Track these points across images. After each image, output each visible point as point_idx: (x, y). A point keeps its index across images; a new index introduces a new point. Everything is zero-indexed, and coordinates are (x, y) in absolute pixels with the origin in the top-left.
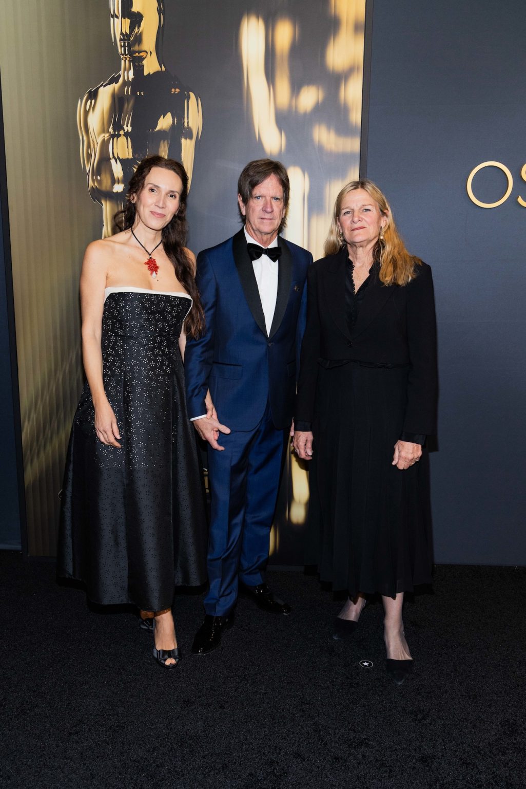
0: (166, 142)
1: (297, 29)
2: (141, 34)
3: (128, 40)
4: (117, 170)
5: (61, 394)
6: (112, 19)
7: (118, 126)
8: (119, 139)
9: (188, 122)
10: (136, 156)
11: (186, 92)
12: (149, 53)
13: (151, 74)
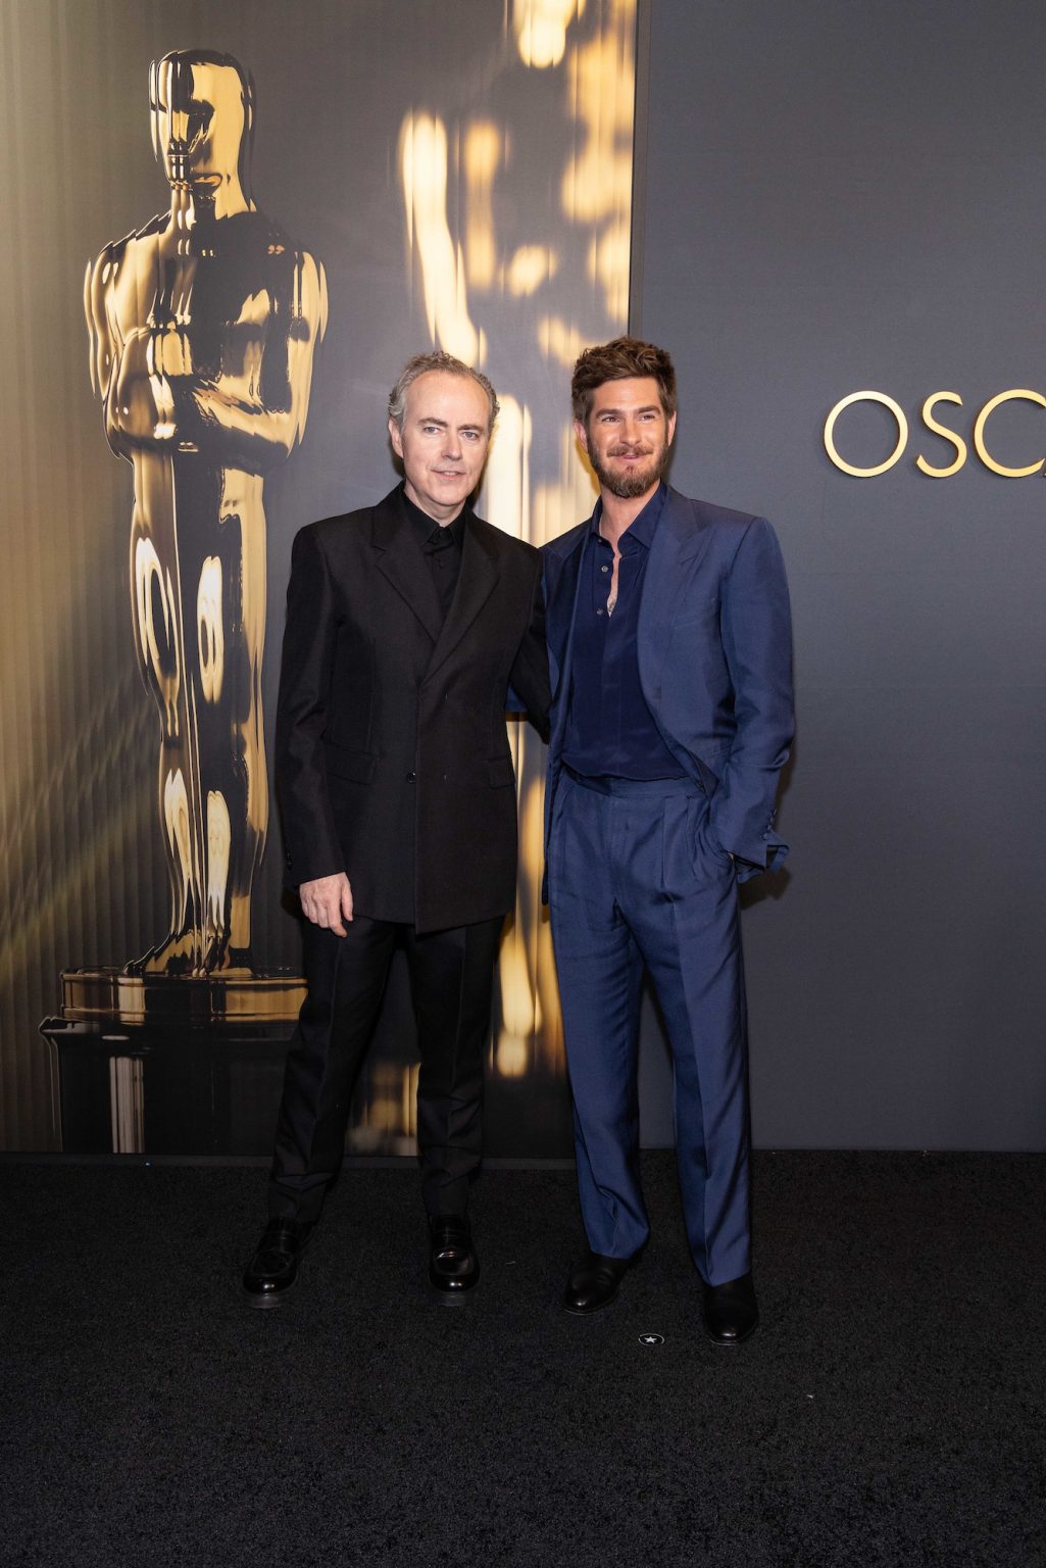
0: (257, 345)
1: (507, 142)
2: (210, 143)
3: (185, 152)
4: (163, 395)
5: (47, 827)
6: (153, 113)
7: (164, 314)
8: (166, 337)
9: (300, 309)
10: (200, 370)
11: (296, 253)
12: (225, 179)
13: (229, 216)
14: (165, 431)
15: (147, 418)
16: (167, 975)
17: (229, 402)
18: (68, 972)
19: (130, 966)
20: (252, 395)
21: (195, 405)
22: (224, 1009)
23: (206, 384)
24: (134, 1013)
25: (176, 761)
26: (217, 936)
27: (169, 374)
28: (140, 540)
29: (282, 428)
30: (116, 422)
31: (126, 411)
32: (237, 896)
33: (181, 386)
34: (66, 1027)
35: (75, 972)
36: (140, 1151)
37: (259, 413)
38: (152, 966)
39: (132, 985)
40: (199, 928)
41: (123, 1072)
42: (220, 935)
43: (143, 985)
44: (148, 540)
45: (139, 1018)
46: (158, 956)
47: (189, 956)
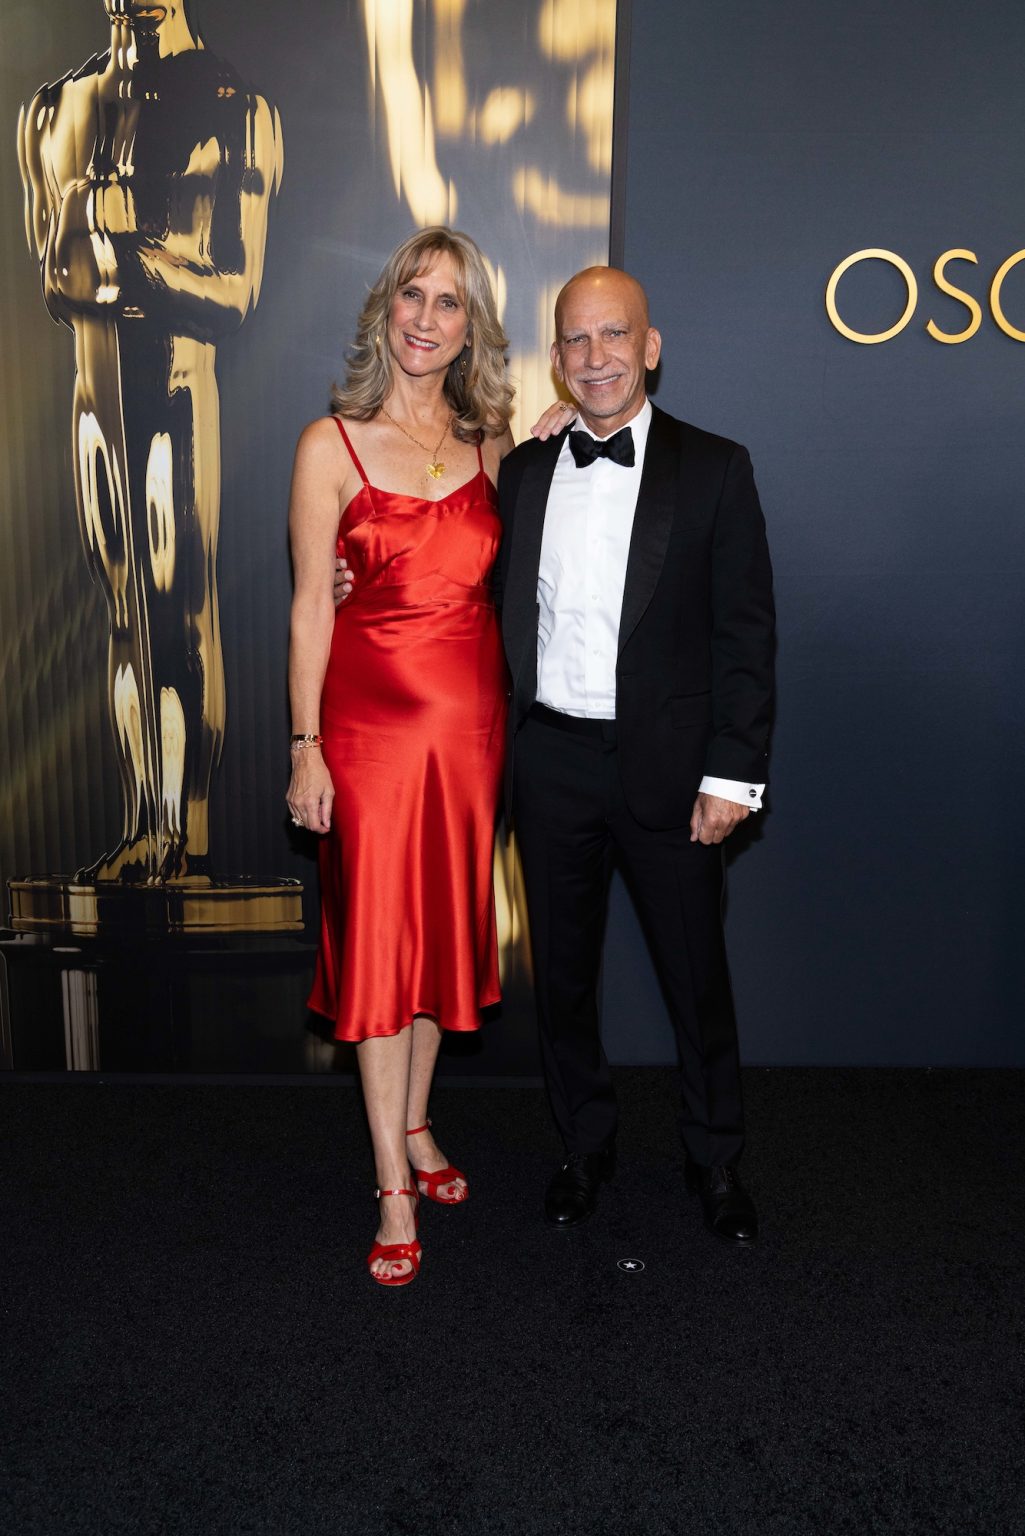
0: (207, 199)
8: (107, 191)
9: (253, 158)
10: (145, 227)
11: (248, 96)
12: (169, 12)
13: (174, 55)
14: (108, 294)
15: (88, 281)
16: (120, 884)
17: (177, 263)
18: (15, 880)
19: (82, 873)
20: (201, 254)
21: (141, 265)
22: (181, 918)
23: (152, 242)
24: (87, 924)
25: (126, 655)
26: (173, 842)
27: (112, 230)
28: (83, 415)
29: (235, 291)
30: (55, 284)
31: (65, 272)
32: (194, 799)
33: (125, 245)
34: (14, 939)
35: (23, 880)
36: (96, 1068)
37: (210, 274)
38: (104, 874)
39: (83, 894)
40: (154, 833)
41: (75, 986)
42: (177, 841)
43: (95, 894)
44: (91, 414)
45: (92, 928)
46: (110, 863)
47: (144, 863)
